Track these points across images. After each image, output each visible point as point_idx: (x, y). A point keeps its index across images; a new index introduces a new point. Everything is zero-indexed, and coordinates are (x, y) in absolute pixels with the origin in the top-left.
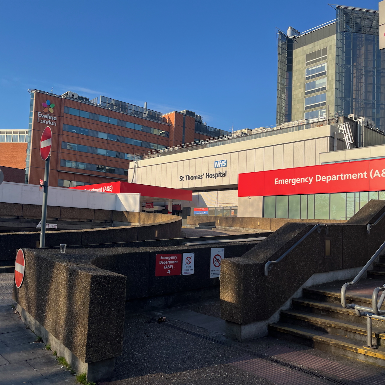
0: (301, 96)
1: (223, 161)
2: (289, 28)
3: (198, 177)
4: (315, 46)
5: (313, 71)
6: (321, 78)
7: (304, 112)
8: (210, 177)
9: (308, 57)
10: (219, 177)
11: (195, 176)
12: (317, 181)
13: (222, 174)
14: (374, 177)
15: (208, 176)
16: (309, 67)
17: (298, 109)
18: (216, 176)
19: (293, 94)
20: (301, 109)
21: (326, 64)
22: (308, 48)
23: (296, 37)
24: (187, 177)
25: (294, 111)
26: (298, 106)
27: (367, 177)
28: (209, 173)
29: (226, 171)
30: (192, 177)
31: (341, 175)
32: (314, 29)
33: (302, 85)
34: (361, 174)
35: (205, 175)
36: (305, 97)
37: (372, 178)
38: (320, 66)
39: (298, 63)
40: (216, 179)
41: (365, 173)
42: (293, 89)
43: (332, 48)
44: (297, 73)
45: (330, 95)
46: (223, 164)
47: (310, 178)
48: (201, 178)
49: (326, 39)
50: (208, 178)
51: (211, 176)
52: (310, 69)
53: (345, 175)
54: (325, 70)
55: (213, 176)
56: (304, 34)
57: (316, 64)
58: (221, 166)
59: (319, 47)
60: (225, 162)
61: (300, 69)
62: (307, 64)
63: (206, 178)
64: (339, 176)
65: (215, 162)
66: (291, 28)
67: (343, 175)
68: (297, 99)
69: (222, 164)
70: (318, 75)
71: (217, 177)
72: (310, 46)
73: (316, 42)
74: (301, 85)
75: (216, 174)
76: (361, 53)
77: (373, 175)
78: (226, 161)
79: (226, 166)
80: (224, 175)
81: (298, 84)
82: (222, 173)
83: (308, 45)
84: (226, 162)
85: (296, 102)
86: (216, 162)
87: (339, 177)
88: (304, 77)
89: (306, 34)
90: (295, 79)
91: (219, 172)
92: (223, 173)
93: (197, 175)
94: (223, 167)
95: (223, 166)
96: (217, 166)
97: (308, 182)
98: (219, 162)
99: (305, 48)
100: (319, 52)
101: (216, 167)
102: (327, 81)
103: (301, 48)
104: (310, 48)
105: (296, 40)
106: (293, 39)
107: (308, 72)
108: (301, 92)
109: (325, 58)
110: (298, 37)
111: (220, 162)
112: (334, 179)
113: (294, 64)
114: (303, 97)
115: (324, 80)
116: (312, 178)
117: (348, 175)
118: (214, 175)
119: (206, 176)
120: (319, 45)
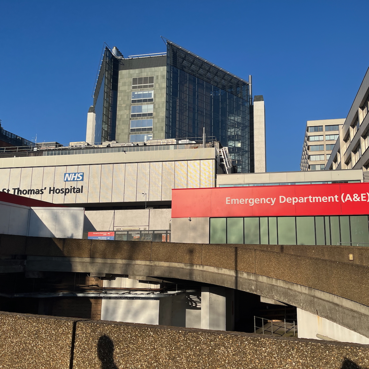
0: (127, 118)
1: (79, 173)
2: (114, 48)
3: (35, 191)
4: (142, 72)
5: (139, 96)
6: (147, 104)
7: (130, 134)
8: (56, 192)
9: (135, 81)
10: (71, 193)
11: (30, 190)
12: (281, 202)
13: (75, 190)
14: (346, 201)
15: (53, 190)
16: (135, 90)
17: (123, 130)
18: (66, 191)
19: (117, 114)
20: (126, 131)
21: (153, 92)
22: (135, 73)
23: (122, 59)
24: (16, 191)
25: (118, 131)
26: (122, 127)
27: (338, 201)
28: (54, 188)
29: (82, 186)
30: (24, 190)
31: (309, 198)
32: (141, 56)
33: (128, 108)
34: (332, 197)
35: (48, 189)
36: (130, 119)
37: (344, 202)
38: (147, 92)
39: (124, 84)
40: (65, 195)
41: (336, 197)
42: (118, 109)
43: (159, 79)
44: (123, 94)
45: (157, 122)
46: (78, 178)
47: (272, 199)
48: (40, 192)
49: (153, 69)
50: (54, 193)
51: (58, 191)
52: (136, 93)
53: (314, 198)
54: (151, 97)
55: (61, 192)
56: (130, 58)
57: (143, 90)
58: (75, 179)
59: (145, 74)
60: (80, 175)
61: (126, 90)
62: (134, 88)
63: (50, 193)
64: (307, 198)
65: (65, 174)
66: (116, 48)
67: (312, 197)
68: (122, 120)
69: (76, 177)
70: (145, 101)
71: (68, 193)
72: (137, 71)
73: (143, 69)
74: (126, 106)
75: (66, 189)
76: (184, 89)
77: (344, 199)
78: (82, 174)
79: (82, 180)
80: (79, 191)
81: (124, 105)
82: (76, 187)
83: (135, 70)
84: (83, 176)
85: (121, 122)
86: (67, 175)
87: (308, 200)
88: (130, 99)
89: (132, 59)
90: (120, 99)
91: (71, 187)
92: (77, 189)
93: (35, 188)
94: (77, 181)
95: (78, 179)
96: (69, 179)
97: (270, 203)
98: (71, 174)
99: (132, 71)
100: (146, 79)
101: (67, 180)
102: (154, 107)
103: (127, 71)
104: (137, 73)
105: (121, 61)
106: (119, 59)
107: (135, 96)
108: (126, 113)
109: (152, 86)
110: (123, 59)
111: (74, 174)
112: (301, 201)
113: (120, 84)
114: (129, 119)
115: (151, 106)
116: (275, 199)
117: (317, 198)
118: (64, 190)
119: (50, 190)
120: (146, 72)
